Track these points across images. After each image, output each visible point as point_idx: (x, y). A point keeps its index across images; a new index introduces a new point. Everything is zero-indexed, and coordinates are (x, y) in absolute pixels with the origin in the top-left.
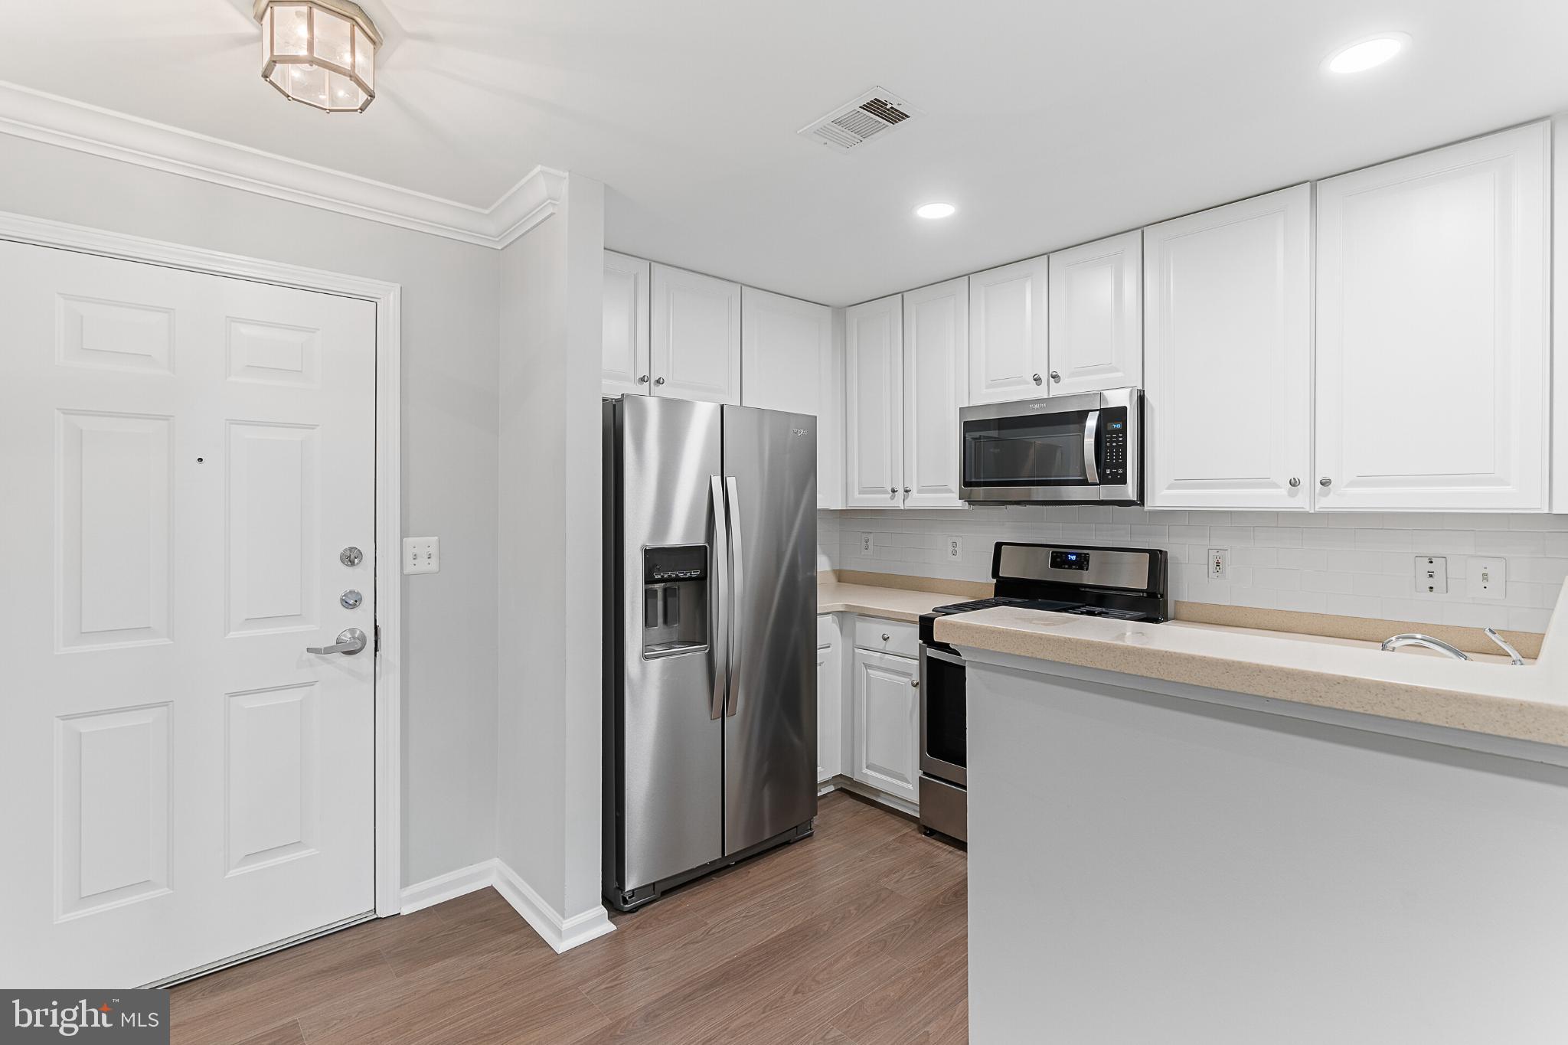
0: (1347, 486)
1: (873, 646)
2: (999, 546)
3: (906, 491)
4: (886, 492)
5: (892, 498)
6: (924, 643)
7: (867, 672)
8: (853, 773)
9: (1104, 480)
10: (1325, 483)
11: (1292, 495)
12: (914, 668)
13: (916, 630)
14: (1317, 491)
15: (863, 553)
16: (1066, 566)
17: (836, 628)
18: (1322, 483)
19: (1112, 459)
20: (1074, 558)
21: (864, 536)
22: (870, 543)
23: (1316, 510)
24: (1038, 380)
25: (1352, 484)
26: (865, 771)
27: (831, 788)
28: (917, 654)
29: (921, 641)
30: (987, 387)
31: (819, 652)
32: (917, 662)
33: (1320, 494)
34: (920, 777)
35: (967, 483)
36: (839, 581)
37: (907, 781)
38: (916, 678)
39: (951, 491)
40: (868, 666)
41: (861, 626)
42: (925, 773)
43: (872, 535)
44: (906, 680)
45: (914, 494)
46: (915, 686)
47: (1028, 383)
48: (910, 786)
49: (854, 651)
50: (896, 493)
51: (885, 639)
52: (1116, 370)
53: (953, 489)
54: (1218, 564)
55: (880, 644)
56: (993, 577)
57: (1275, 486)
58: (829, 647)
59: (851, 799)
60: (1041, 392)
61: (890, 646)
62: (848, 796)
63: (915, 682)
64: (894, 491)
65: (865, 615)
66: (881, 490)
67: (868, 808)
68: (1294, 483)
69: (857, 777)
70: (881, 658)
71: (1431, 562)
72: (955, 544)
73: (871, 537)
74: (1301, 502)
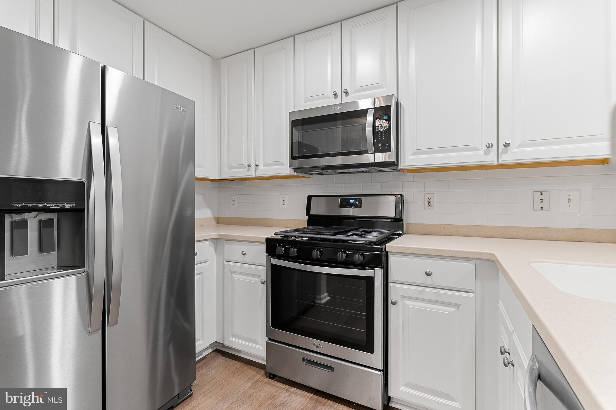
0: (516, 148)
1: (236, 259)
2: (310, 198)
3: (257, 166)
4: (244, 167)
5: (248, 170)
6: (269, 255)
7: (232, 276)
8: (223, 340)
9: (377, 150)
10: (507, 145)
11: (486, 153)
12: (262, 272)
13: (264, 247)
14: (500, 151)
15: (231, 207)
16: (349, 207)
17: (212, 250)
18: (505, 146)
19: (382, 137)
20: (353, 201)
21: (232, 197)
22: (236, 201)
23: (500, 162)
24: (335, 95)
25: (520, 146)
26: (231, 339)
27: (210, 351)
28: (264, 262)
29: (267, 254)
30: (305, 102)
31: (196, 266)
32: (264, 268)
33: (502, 153)
34: (267, 342)
35: (293, 158)
36: (218, 223)
37: (257, 343)
38: (264, 278)
39: (283, 164)
40: (232, 272)
41: (228, 247)
42: (270, 339)
43: (237, 196)
44: (258, 280)
45: (261, 167)
46: (263, 283)
47: (329, 97)
48: (259, 347)
49: (224, 262)
50: (250, 167)
51: (244, 255)
52: (381, 87)
53: (285, 163)
54: (429, 202)
55: (241, 258)
56: (307, 215)
57: (476, 149)
58: (207, 262)
59: (222, 357)
60: (338, 101)
61: (247, 259)
62: (220, 355)
63: (263, 281)
64: (249, 166)
65: (231, 240)
66: (241, 166)
67: (233, 362)
68: (489, 146)
69: (226, 344)
70: (241, 267)
71: (542, 194)
72: (284, 199)
73: (236, 197)
74: (491, 158)
